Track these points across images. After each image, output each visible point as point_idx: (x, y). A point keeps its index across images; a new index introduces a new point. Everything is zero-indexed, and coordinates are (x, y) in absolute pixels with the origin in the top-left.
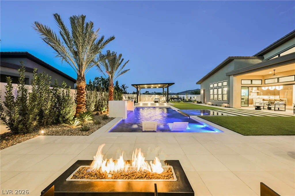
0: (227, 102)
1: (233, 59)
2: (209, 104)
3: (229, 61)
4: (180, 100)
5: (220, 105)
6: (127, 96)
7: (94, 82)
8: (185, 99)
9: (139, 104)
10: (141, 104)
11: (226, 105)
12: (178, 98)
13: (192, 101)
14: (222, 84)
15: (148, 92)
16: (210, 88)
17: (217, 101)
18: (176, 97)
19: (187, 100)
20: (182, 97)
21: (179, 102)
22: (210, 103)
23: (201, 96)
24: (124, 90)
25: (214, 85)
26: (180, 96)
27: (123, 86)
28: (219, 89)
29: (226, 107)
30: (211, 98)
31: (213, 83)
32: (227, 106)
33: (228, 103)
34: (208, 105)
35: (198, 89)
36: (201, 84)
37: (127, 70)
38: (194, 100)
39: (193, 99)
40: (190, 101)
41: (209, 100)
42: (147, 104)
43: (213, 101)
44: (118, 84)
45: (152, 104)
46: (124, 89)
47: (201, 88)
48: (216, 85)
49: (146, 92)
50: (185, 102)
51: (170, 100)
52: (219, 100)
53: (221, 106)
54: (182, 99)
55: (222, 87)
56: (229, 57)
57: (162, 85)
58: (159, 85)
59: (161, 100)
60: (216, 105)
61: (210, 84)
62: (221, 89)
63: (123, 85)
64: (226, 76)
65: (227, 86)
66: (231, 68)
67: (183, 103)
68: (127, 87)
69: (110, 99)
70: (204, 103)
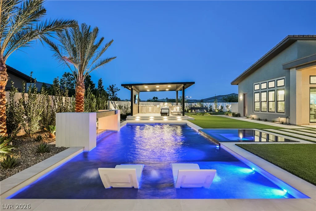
0: (284, 114)
1: (296, 40)
2: (253, 119)
3: (289, 42)
4: (205, 112)
5: (273, 120)
6: (117, 103)
7: (62, 80)
8: (212, 109)
9: (134, 117)
10: (137, 118)
11: (283, 119)
12: (202, 108)
13: (224, 112)
14: (276, 84)
15: (157, 98)
16: (254, 92)
17: (267, 113)
18: (200, 107)
19: (217, 111)
20: (208, 106)
21: (203, 114)
22: (254, 116)
23: (238, 104)
24: (112, 95)
25: (260, 86)
26: (205, 104)
27: (112, 88)
28: (270, 93)
29: (283, 123)
30: (256, 108)
31: (260, 83)
32: (285, 122)
33: (287, 117)
34: (251, 119)
35: (234, 94)
36: (239, 85)
37: (111, 59)
38: (228, 110)
39: (226, 109)
40: (221, 112)
41: (253, 110)
42: (148, 117)
43: (260, 112)
44: (103, 85)
45: (156, 118)
46: (113, 93)
47: (239, 92)
48: (264, 86)
49: (154, 98)
50: (213, 114)
51: (190, 111)
52: (269, 111)
53: (273, 122)
54: (209, 109)
55: (275, 89)
56: (289, 37)
57: (175, 85)
58: (169, 86)
59: (172, 111)
60: (266, 120)
61: (254, 84)
62: (273, 92)
63: (110, 87)
64: (283, 69)
65: (284, 87)
66: (291, 55)
67: (209, 117)
68: (118, 89)
69: (78, 109)
70: (244, 116)
